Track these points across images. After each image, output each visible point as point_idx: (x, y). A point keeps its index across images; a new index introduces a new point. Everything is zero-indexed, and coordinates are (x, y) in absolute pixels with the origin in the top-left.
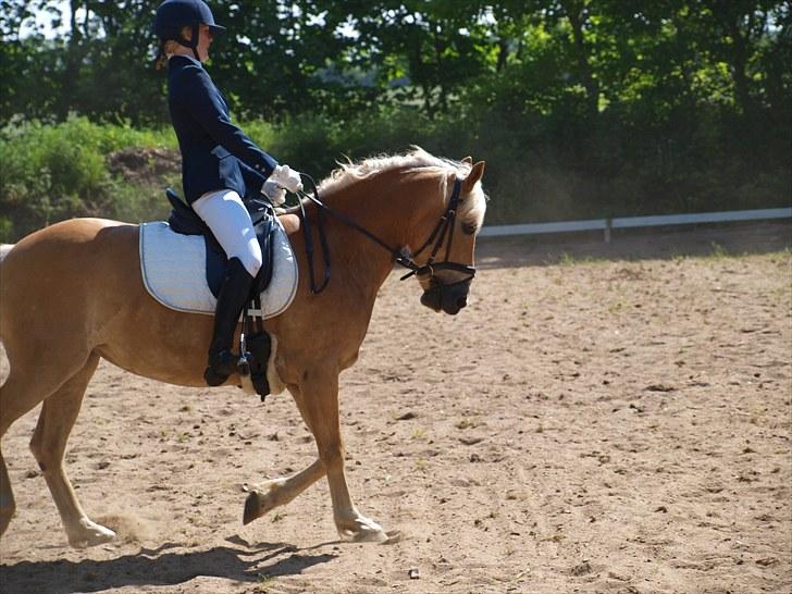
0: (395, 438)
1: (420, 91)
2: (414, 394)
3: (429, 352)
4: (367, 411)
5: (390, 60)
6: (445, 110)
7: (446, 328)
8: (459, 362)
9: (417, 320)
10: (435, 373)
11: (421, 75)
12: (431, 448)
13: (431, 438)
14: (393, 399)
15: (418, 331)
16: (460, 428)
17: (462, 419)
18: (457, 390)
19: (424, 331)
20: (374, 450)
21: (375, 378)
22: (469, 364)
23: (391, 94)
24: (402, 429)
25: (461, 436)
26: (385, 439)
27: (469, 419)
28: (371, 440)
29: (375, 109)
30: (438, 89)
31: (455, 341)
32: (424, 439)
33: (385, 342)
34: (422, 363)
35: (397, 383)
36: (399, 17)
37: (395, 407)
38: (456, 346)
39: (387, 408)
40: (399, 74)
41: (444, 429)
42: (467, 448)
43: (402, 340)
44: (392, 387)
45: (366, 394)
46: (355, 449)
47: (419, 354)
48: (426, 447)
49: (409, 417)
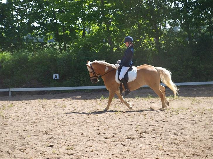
0: (46, 153)
1: (58, 43)
2: (53, 139)
3: (58, 126)
4: (38, 144)
5: (48, 34)
6: (65, 50)
7: (64, 118)
8: (67, 129)
9: (55, 116)
10: (60, 132)
11: (58, 38)
12: (58, 156)
13: (58, 153)
14: (46, 140)
15: (55, 119)
16: (67, 150)
17: (68, 147)
18: (67, 138)
19: (57, 119)
20: (40, 157)
21: (41, 134)
22: (71, 130)
23: (48, 44)
24: (49, 150)
25: (67, 152)
26: (44, 153)
27: (70, 147)
28: (39, 153)
29: (43, 49)
30: (63, 43)
31: (67, 122)
32: (56, 153)
33: (44, 122)
34: (56, 129)
35: (48, 135)
36: (52, 21)
37: (47, 143)
38: (67, 124)
39: (44, 143)
40: (51, 38)
41: (62, 150)
42: (69, 156)
43: (50, 122)
44: (46, 137)
45: (38, 139)
46: (33, 156)
47: (55, 126)
48: (57, 156)
49: (51, 146)
